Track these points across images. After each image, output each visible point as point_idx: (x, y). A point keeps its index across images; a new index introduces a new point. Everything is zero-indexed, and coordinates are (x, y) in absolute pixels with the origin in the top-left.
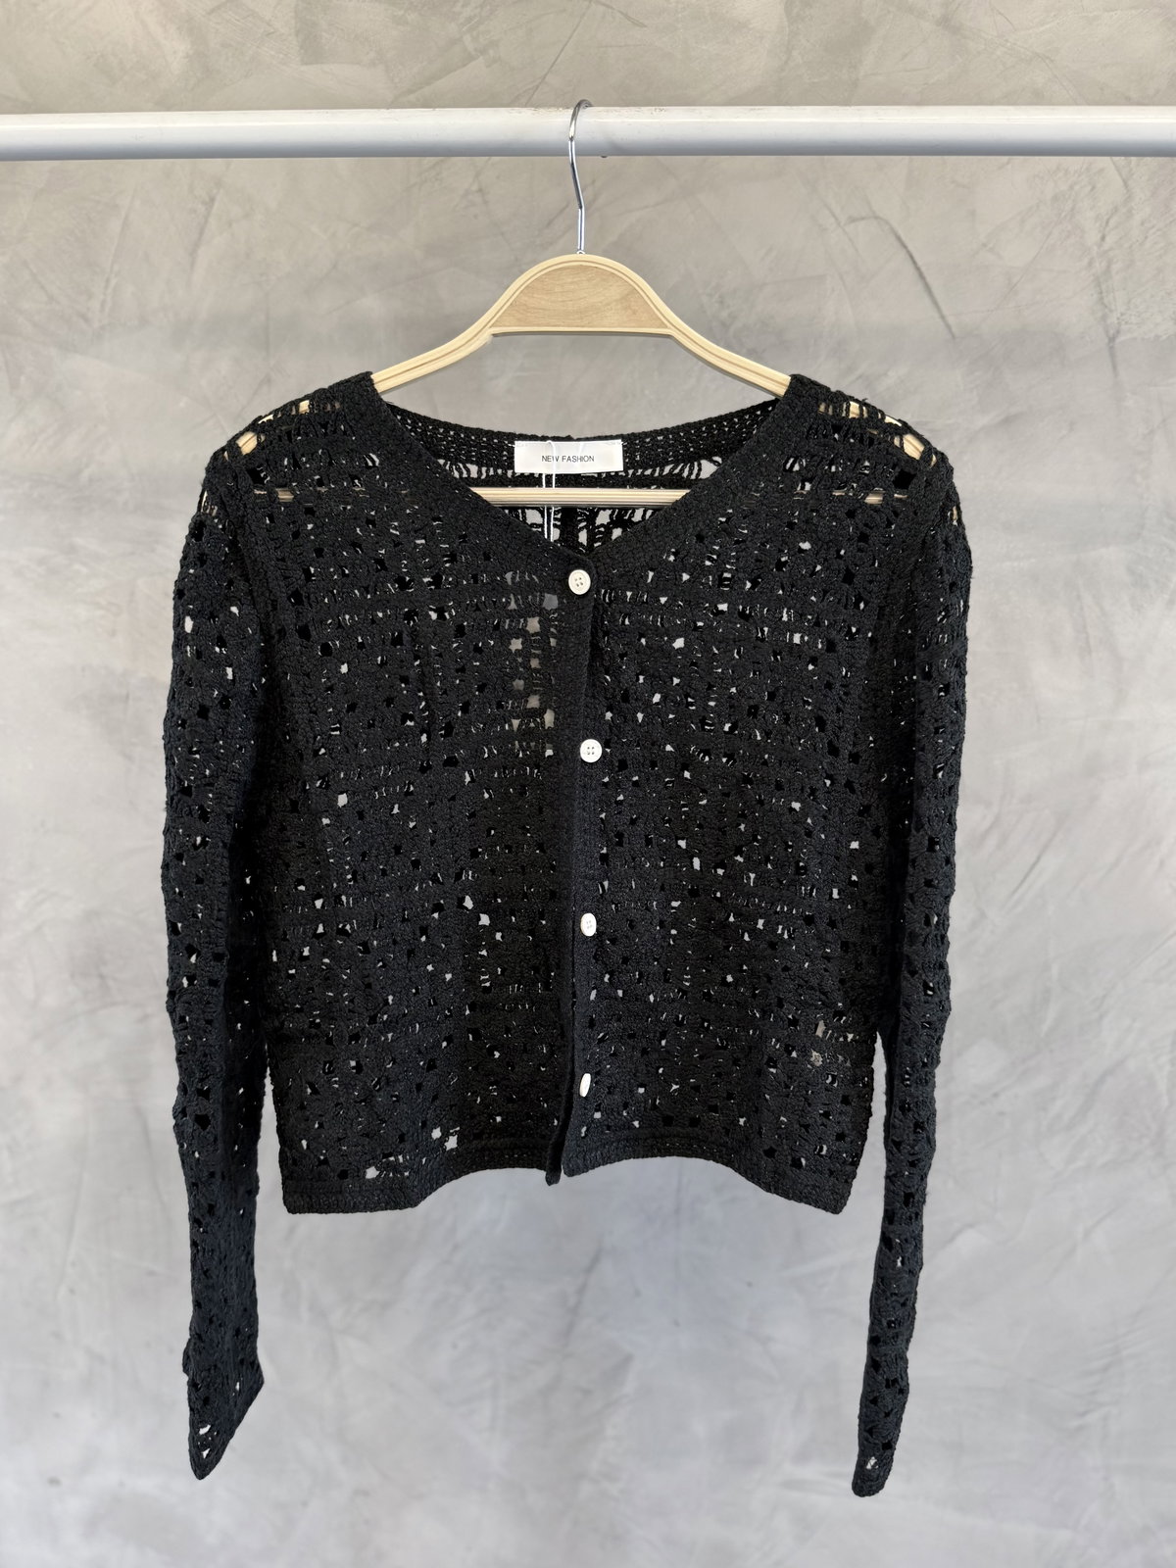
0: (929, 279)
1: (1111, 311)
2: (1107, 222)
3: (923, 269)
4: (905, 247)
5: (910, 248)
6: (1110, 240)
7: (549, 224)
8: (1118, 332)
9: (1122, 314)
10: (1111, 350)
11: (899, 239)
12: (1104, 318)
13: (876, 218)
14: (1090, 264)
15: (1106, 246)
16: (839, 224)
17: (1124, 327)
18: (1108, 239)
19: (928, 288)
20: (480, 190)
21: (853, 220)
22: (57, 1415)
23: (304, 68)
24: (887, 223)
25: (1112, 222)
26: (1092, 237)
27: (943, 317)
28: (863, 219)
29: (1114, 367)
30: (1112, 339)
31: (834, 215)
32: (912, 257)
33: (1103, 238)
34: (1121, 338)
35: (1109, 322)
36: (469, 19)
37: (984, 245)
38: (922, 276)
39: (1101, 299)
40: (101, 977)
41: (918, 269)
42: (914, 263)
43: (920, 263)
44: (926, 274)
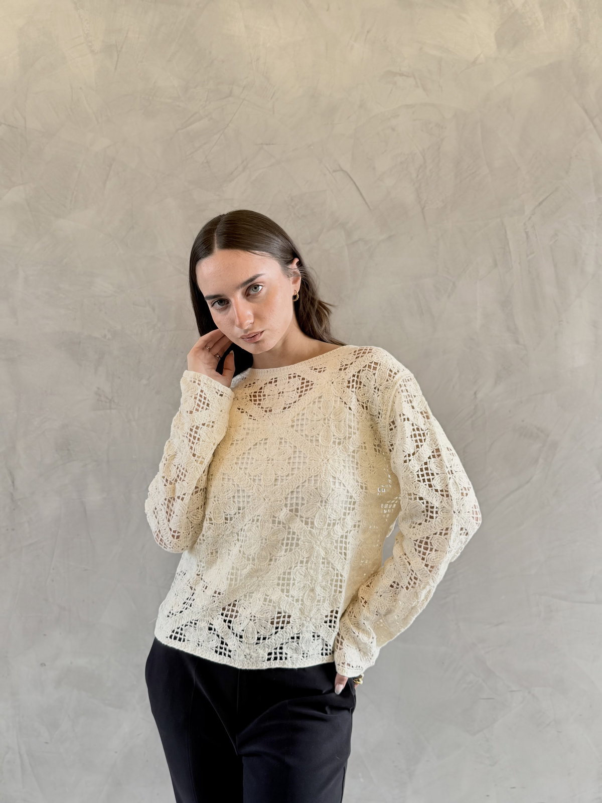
0: (361, 190)
1: (422, 199)
3: (359, 187)
4: (352, 180)
5: (354, 180)
6: (420, 176)
7: (232, 173)
8: (425, 206)
9: (426, 201)
10: (423, 212)
11: (350, 178)
12: (420, 202)
13: (343, 170)
14: (414, 184)
15: (419, 179)
16: (330, 172)
17: (427, 205)
19: (361, 194)
20: (207, 162)
21: (334, 171)
22: (45, 635)
24: (346, 172)
25: (420, 171)
26: (414, 176)
27: (366, 203)
28: (338, 171)
29: (424, 218)
30: (423, 209)
31: (328, 170)
32: (355, 183)
33: (418, 176)
34: (426, 208)
37: (379, 179)
38: (358, 189)
39: (418, 195)
40: (68, 450)
41: (357, 187)
43: (357, 184)
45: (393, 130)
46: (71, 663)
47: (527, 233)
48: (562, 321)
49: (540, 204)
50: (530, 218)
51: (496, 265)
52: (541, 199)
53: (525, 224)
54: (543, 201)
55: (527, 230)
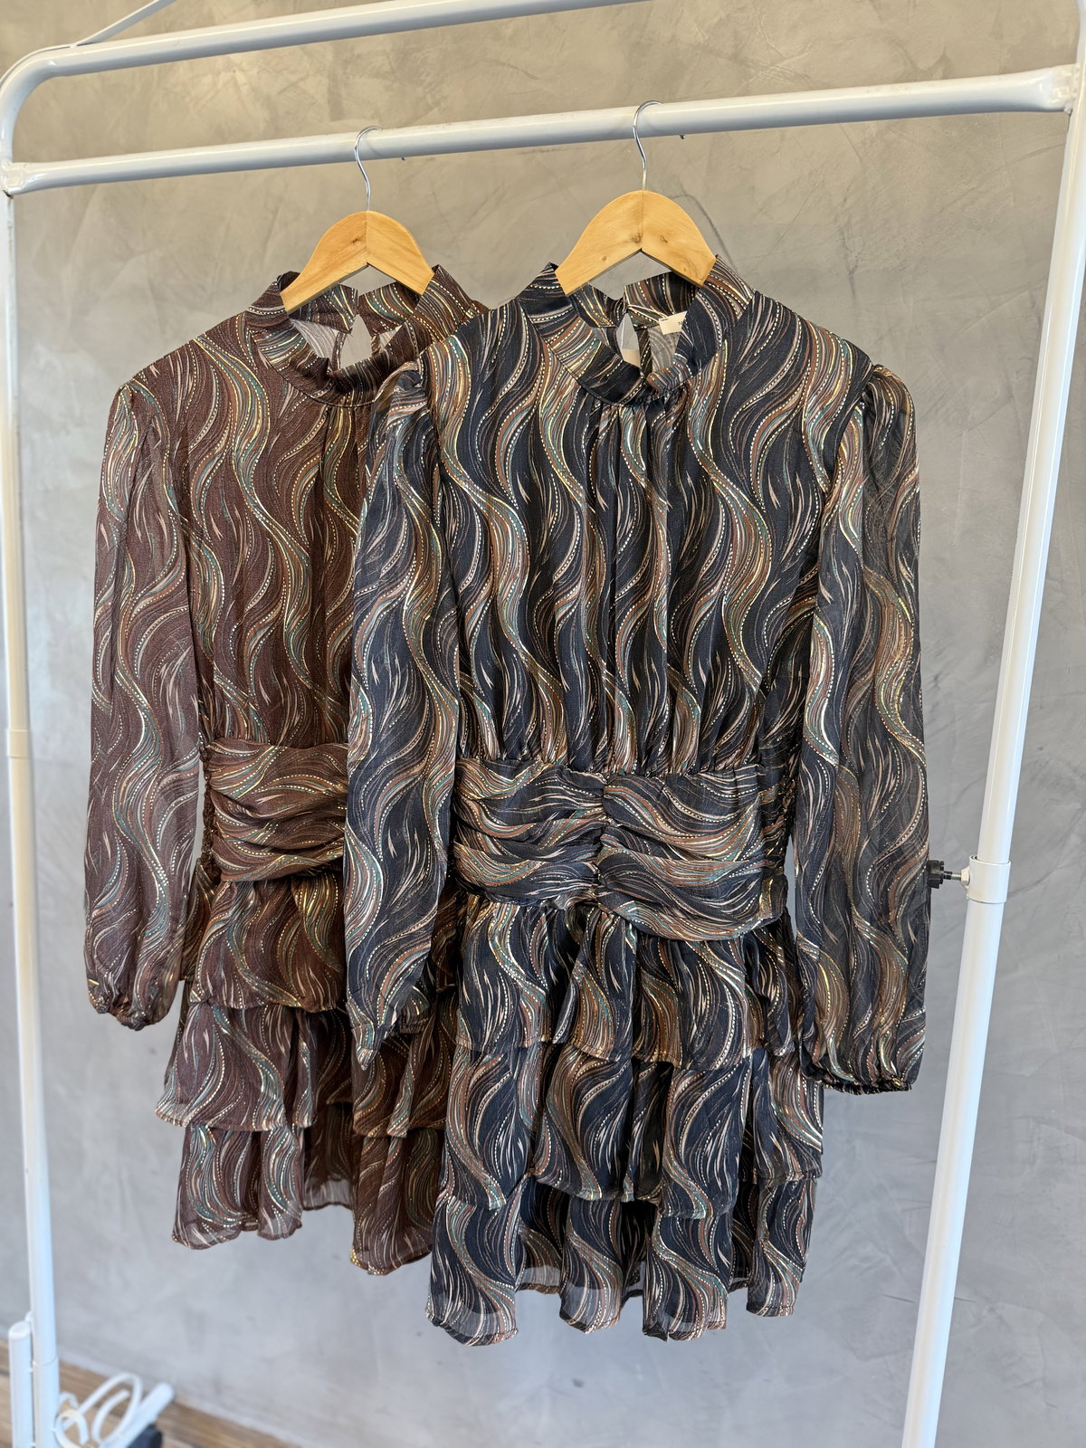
0: (721, 236)
1: (851, 252)
2: (848, 189)
3: (718, 229)
5: (710, 216)
6: (850, 201)
7: (475, 212)
8: (856, 266)
9: (859, 254)
10: (851, 278)
11: (701, 209)
12: (846, 257)
13: (686, 195)
14: (835, 219)
15: (847, 206)
17: (860, 263)
18: (848, 201)
19: (721, 242)
20: (434, 193)
23: (332, 123)
24: (693, 198)
25: (852, 189)
26: (838, 200)
27: (731, 262)
28: (677, 197)
29: (854, 292)
30: (852, 272)
32: (710, 221)
33: (845, 200)
34: (858, 271)
35: (849, 259)
36: (430, 84)
37: (761, 210)
39: (844, 244)
41: (715, 229)
42: (712, 225)
43: (715, 226)
44: (719, 232)
51: (1010, 397)
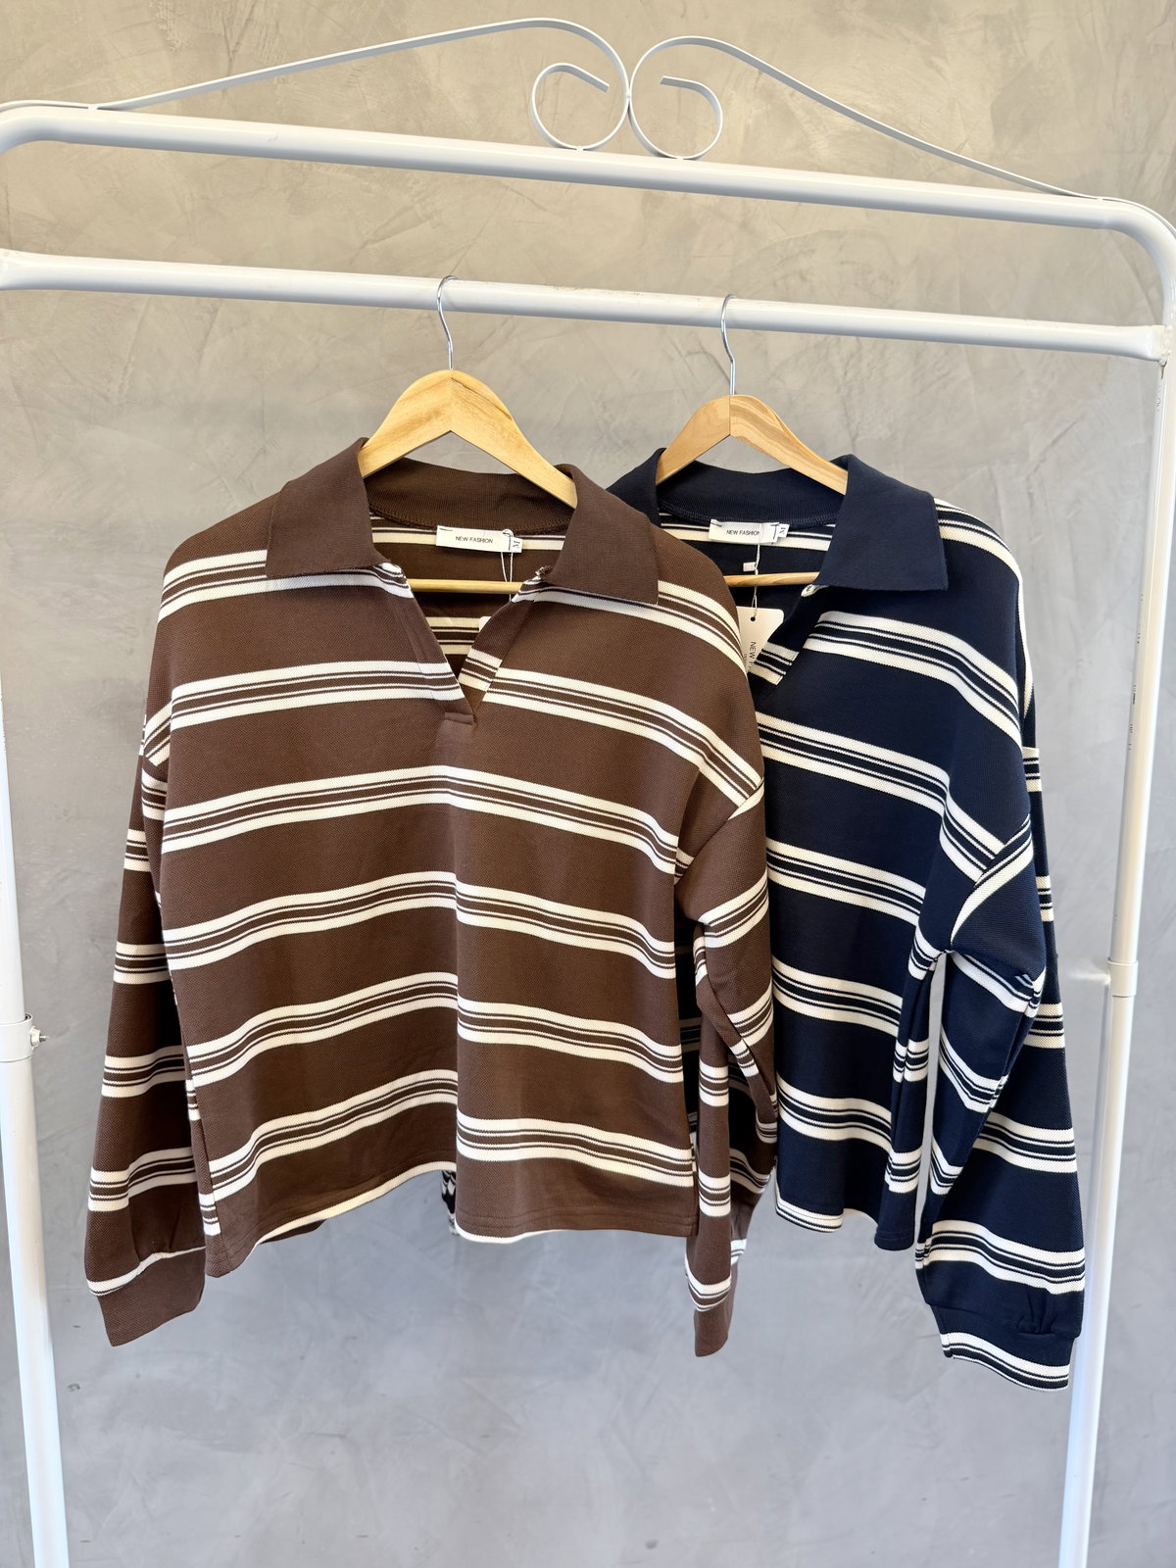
1: (852, 421)
2: (848, 364)
4: (724, 374)
6: (850, 375)
8: (857, 435)
9: (859, 424)
12: (848, 425)
13: (706, 353)
14: (838, 390)
15: (847, 379)
16: (681, 356)
17: (860, 432)
18: (848, 374)
21: (690, 353)
24: (712, 356)
25: (851, 364)
26: (840, 372)
30: (854, 439)
31: (677, 350)
34: (859, 439)
35: (851, 428)
45: (803, 279)
46: (138, 1376)
47: (1030, 495)
48: (1081, 660)
49: (1054, 442)
50: (1038, 466)
52: (1056, 435)
53: (1028, 479)
54: (1061, 436)
55: (1031, 491)
